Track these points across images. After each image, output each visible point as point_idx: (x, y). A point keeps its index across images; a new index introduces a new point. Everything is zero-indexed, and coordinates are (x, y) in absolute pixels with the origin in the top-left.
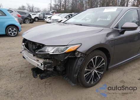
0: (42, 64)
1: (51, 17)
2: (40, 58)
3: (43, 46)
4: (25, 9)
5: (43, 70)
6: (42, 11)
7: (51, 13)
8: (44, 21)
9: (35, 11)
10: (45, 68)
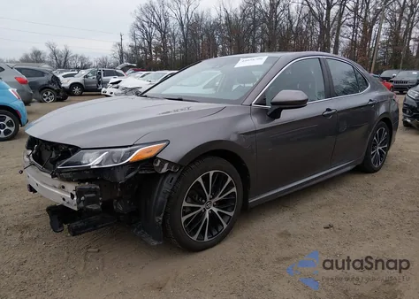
0: (72, 196)
1: (120, 81)
2: (69, 180)
3: (76, 149)
4: (41, 61)
5: (76, 209)
6: (95, 64)
7: (121, 72)
8: (100, 95)
9: (72, 66)
10: (82, 205)
